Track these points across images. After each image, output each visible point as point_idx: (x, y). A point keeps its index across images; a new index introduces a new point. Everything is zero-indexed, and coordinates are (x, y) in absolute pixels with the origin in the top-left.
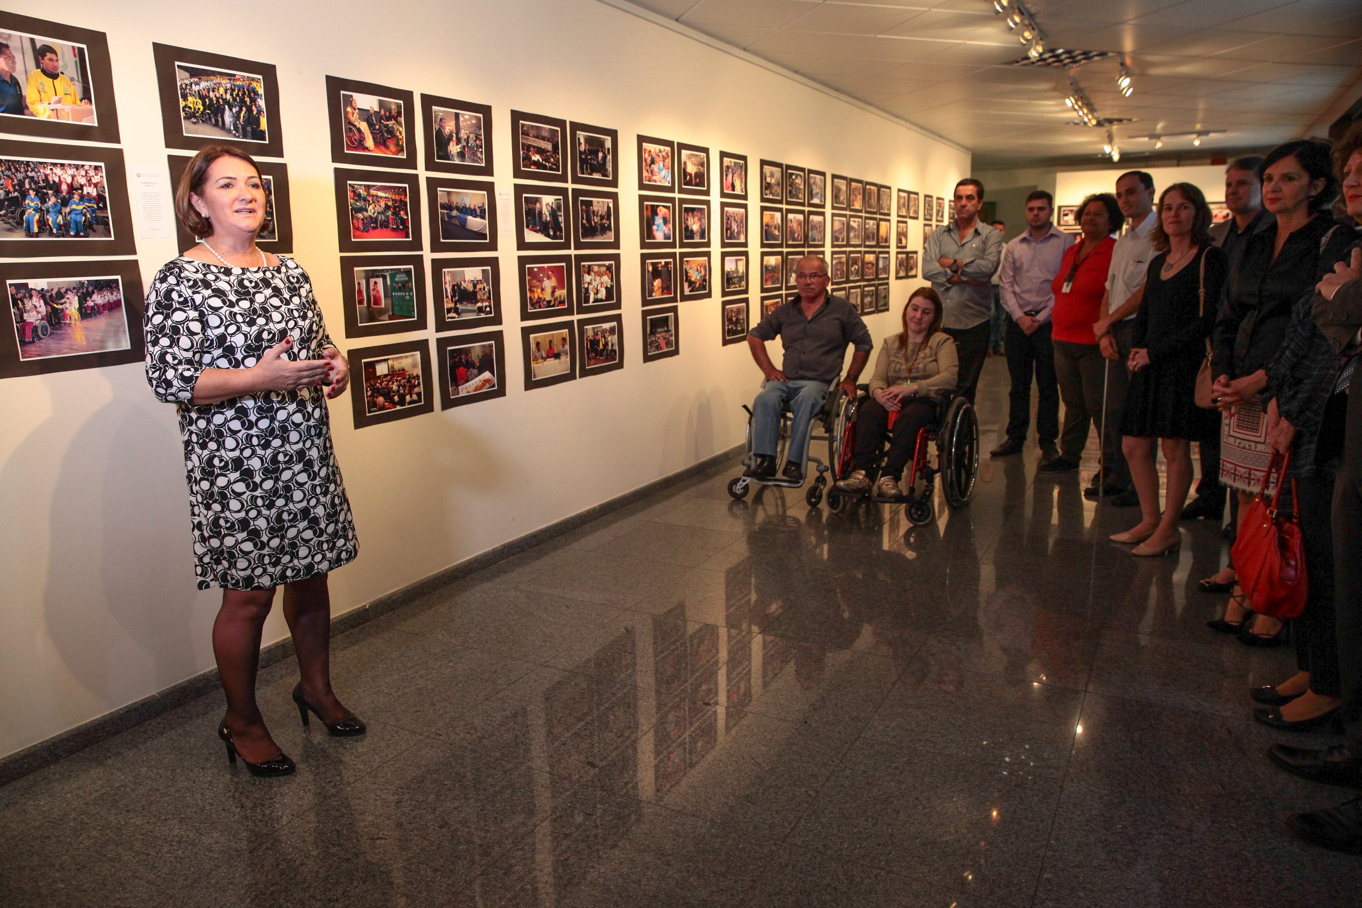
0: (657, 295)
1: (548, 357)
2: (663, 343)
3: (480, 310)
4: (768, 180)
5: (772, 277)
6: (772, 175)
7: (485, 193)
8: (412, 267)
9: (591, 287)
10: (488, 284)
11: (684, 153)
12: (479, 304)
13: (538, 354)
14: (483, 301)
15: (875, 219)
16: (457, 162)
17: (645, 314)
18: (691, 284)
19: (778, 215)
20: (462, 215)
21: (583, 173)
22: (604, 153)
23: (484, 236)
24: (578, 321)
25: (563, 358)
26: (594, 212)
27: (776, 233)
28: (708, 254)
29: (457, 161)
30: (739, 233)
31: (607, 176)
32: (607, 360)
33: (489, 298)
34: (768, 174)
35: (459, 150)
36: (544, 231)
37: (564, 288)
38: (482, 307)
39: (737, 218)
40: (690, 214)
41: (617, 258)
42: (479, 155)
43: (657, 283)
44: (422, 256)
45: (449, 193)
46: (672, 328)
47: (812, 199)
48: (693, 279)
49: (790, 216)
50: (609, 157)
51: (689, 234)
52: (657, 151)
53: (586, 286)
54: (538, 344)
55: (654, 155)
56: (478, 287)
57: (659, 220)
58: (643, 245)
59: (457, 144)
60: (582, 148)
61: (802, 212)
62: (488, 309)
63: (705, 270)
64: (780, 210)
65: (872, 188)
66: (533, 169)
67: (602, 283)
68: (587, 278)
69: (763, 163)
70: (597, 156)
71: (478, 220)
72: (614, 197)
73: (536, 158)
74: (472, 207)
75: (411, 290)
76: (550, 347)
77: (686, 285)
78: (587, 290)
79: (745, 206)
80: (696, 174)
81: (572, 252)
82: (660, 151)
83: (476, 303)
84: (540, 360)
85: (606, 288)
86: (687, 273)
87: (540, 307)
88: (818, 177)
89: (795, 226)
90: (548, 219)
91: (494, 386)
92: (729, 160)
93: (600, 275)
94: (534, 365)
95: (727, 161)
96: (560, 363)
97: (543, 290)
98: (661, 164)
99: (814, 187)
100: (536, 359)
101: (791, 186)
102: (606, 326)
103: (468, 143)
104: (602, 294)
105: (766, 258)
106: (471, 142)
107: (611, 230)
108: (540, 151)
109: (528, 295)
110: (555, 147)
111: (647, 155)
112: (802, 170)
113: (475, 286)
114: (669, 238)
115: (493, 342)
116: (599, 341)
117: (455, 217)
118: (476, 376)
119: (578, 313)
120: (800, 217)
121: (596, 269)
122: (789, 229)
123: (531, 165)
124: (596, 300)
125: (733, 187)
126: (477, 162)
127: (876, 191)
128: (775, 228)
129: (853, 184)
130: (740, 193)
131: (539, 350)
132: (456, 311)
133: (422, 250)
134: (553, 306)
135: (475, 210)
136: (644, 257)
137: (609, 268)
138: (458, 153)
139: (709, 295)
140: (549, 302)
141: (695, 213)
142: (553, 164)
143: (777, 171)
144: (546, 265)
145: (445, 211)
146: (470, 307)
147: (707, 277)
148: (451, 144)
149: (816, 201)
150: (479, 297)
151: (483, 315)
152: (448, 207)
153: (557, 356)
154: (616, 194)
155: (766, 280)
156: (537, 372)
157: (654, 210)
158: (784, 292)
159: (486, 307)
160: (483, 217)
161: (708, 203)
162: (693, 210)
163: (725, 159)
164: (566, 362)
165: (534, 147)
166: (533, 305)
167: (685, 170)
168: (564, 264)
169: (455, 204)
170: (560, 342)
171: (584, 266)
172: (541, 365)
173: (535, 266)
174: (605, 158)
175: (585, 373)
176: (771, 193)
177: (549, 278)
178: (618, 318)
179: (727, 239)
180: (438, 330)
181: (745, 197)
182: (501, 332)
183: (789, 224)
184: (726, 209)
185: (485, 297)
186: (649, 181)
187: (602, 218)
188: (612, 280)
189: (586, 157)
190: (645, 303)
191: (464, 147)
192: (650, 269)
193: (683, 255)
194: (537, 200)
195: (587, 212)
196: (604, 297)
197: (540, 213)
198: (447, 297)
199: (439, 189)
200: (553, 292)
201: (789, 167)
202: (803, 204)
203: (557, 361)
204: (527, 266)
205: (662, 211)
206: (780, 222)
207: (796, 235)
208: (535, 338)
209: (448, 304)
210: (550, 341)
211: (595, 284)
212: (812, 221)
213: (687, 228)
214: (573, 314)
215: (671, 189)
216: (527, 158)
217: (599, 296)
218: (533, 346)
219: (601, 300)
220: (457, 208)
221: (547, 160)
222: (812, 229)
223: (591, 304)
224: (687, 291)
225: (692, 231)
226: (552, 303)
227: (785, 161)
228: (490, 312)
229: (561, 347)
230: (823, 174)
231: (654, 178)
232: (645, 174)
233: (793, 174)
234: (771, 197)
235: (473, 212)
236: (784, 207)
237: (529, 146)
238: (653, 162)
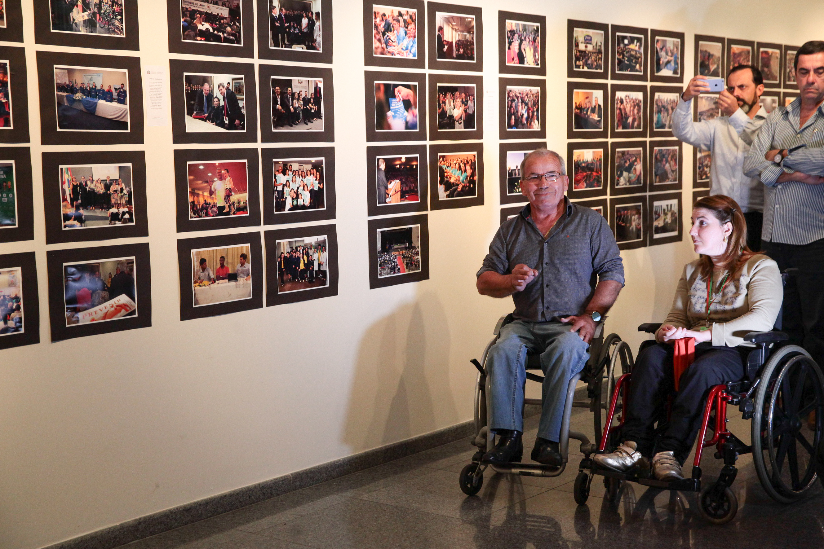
0: (394, 200)
1: (219, 278)
2: (400, 263)
3: (115, 217)
4: (582, 47)
5: (587, 178)
6: (588, 40)
7: (126, 71)
8: (13, 162)
9: (287, 190)
10: (127, 185)
11: (440, 16)
12: (114, 210)
13: (202, 275)
14: (119, 206)
15: (777, 94)
16: (82, 33)
17: (372, 226)
18: (448, 186)
19: (598, 96)
20: (89, 99)
21: (276, 45)
22: (310, 19)
23: (124, 125)
24: (266, 233)
25: (242, 280)
26: (293, 94)
27: (595, 117)
28: (479, 148)
29: (83, 31)
30: (530, 119)
31: (314, 48)
32: (311, 283)
33: (129, 202)
34: (581, 39)
35: (86, 18)
36: (216, 117)
37: (244, 191)
38: (117, 214)
39: (526, 100)
40: (448, 95)
41: (329, 153)
42: (117, 23)
43: (395, 185)
44: (28, 148)
45: (70, 71)
46: (417, 243)
47: (659, 70)
48: (452, 180)
49: (620, 95)
50: (318, 24)
51: (446, 121)
52: (396, 14)
53: (280, 188)
54: (203, 262)
55: (390, 20)
56: (113, 188)
57: (397, 104)
58: (371, 137)
59: (84, 11)
60: (276, 13)
61: (642, 89)
62: (127, 216)
63: (474, 169)
64: (603, 87)
65: (770, 50)
66: (199, 41)
67: (305, 186)
68: (281, 179)
69: (572, 24)
70: (300, 24)
71: (115, 104)
72: (327, 75)
73: (205, 26)
74: (106, 88)
75: (11, 190)
76: (222, 266)
77: (441, 188)
78: (281, 193)
79: (542, 84)
80: (460, 44)
81: (259, 145)
82: (400, 14)
83: (109, 208)
84: (206, 282)
85: (312, 192)
86: (442, 171)
87: (207, 214)
88: (671, 42)
89: (628, 107)
90: (222, 103)
91: (133, 313)
92: (514, 22)
93: (303, 175)
94: (195, 288)
95: (510, 24)
96: (237, 287)
97: (211, 193)
98: (402, 31)
99: (663, 54)
100: (199, 281)
101: (621, 53)
102: (311, 240)
103: (100, 8)
104: (306, 199)
105: (576, 152)
106: (105, 8)
107: (320, 118)
108: (209, 18)
109: (190, 199)
110: (234, 13)
111: (378, 20)
112: (644, 31)
113: (107, 187)
114: (414, 127)
115: (134, 258)
116: (298, 259)
117: (79, 100)
118: (106, 301)
119: (265, 224)
120: (639, 96)
121: (295, 167)
122: (617, 112)
123: (196, 35)
124: (294, 207)
125: (521, 58)
126: (114, 32)
127: (778, 55)
128: (593, 111)
129: (736, 48)
130: (533, 65)
131: (204, 269)
132: (79, 219)
133: (28, 141)
134: (228, 213)
135: (110, 92)
136: (372, 153)
137: (317, 166)
138: (85, 21)
139: (480, 201)
140: (221, 209)
141: (457, 94)
142: (229, 34)
143: (597, 36)
144: (217, 162)
145: (65, 94)
146: (99, 213)
147: (476, 178)
148: (75, 10)
149: (666, 72)
150: (113, 201)
151: (118, 224)
152: (71, 89)
153: (233, 277)
154: (330, 71)
155: (578, 182)
156: (200, 297)
157: (390, 92)
158: (608, 197)
159: (124, 213)
160: (122, 102)
161: (479, 81)
162: (453, 90)
163: (508, 22)
164: (245, 286)
165: (201, 13)
166: (196, 212)
167: (440, 38)
168: (246, 161)
169: (79, 85)
170: (238, 259)
171: (277, 163)
172: (207, 287)
173: (201, 164)
174: (311, 25)
175: (274, 300)
176: (586, 64)
177: (221, 178)
178: (331, 231)
179: (510, 126)
180: (49, 241)
181: (542, 71)
182: (147, 245)
183: (618, 105)
184: (509, 88)
185: (123, 201)
186: (382, 53)
187: (306, 101)
188: (321, 181)
189: (282, 24)
190: (373, 210)
191: (94, 14)
192: (383, 166)
193: (435, 149)
194: (205, 80)
195: (283, 95)
196: (307, 203)
197: (210, 97)
198: (65, 200)
199: (55, 66)
200: (228, 197)
201: (616, 28)
202: (643, 78)
203: (233, 283)
204: (188, 163)
205: (402, 92)
206: (601, 103)
207: (630, 120)
208: (198, 254)
209: (67, 209)
210: (222, 258)
211: (293, 186)
212: (659, 100)
213: (443, 114)
214: (259, 224)
215: (419, 63)
216: (190, 27)
217: (300, 202)
218: (195, 264)
219: (304, 207)
220: (83, 90)
221: (221, 29)
222: (659, 112)
223: (286, 211)
224: (442, 195)
225: (451, 117)
226: (227, 209)
227: (610, 21)
228: (131, 220)
229: (238, 267)
230: (681, 36)
231: (390, 49)
232: (376, 44)
233: (625, 37)
234: (586, 69)
235: (107, 96)
236: (610, 82)
237: (193, 13)
238: (388, 28)
